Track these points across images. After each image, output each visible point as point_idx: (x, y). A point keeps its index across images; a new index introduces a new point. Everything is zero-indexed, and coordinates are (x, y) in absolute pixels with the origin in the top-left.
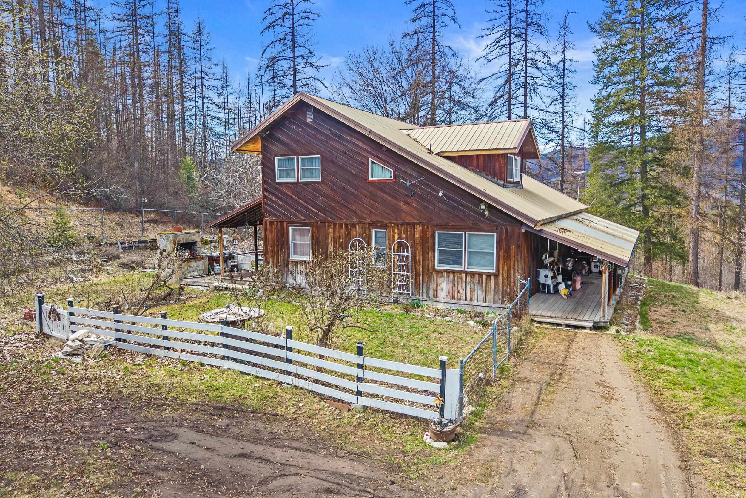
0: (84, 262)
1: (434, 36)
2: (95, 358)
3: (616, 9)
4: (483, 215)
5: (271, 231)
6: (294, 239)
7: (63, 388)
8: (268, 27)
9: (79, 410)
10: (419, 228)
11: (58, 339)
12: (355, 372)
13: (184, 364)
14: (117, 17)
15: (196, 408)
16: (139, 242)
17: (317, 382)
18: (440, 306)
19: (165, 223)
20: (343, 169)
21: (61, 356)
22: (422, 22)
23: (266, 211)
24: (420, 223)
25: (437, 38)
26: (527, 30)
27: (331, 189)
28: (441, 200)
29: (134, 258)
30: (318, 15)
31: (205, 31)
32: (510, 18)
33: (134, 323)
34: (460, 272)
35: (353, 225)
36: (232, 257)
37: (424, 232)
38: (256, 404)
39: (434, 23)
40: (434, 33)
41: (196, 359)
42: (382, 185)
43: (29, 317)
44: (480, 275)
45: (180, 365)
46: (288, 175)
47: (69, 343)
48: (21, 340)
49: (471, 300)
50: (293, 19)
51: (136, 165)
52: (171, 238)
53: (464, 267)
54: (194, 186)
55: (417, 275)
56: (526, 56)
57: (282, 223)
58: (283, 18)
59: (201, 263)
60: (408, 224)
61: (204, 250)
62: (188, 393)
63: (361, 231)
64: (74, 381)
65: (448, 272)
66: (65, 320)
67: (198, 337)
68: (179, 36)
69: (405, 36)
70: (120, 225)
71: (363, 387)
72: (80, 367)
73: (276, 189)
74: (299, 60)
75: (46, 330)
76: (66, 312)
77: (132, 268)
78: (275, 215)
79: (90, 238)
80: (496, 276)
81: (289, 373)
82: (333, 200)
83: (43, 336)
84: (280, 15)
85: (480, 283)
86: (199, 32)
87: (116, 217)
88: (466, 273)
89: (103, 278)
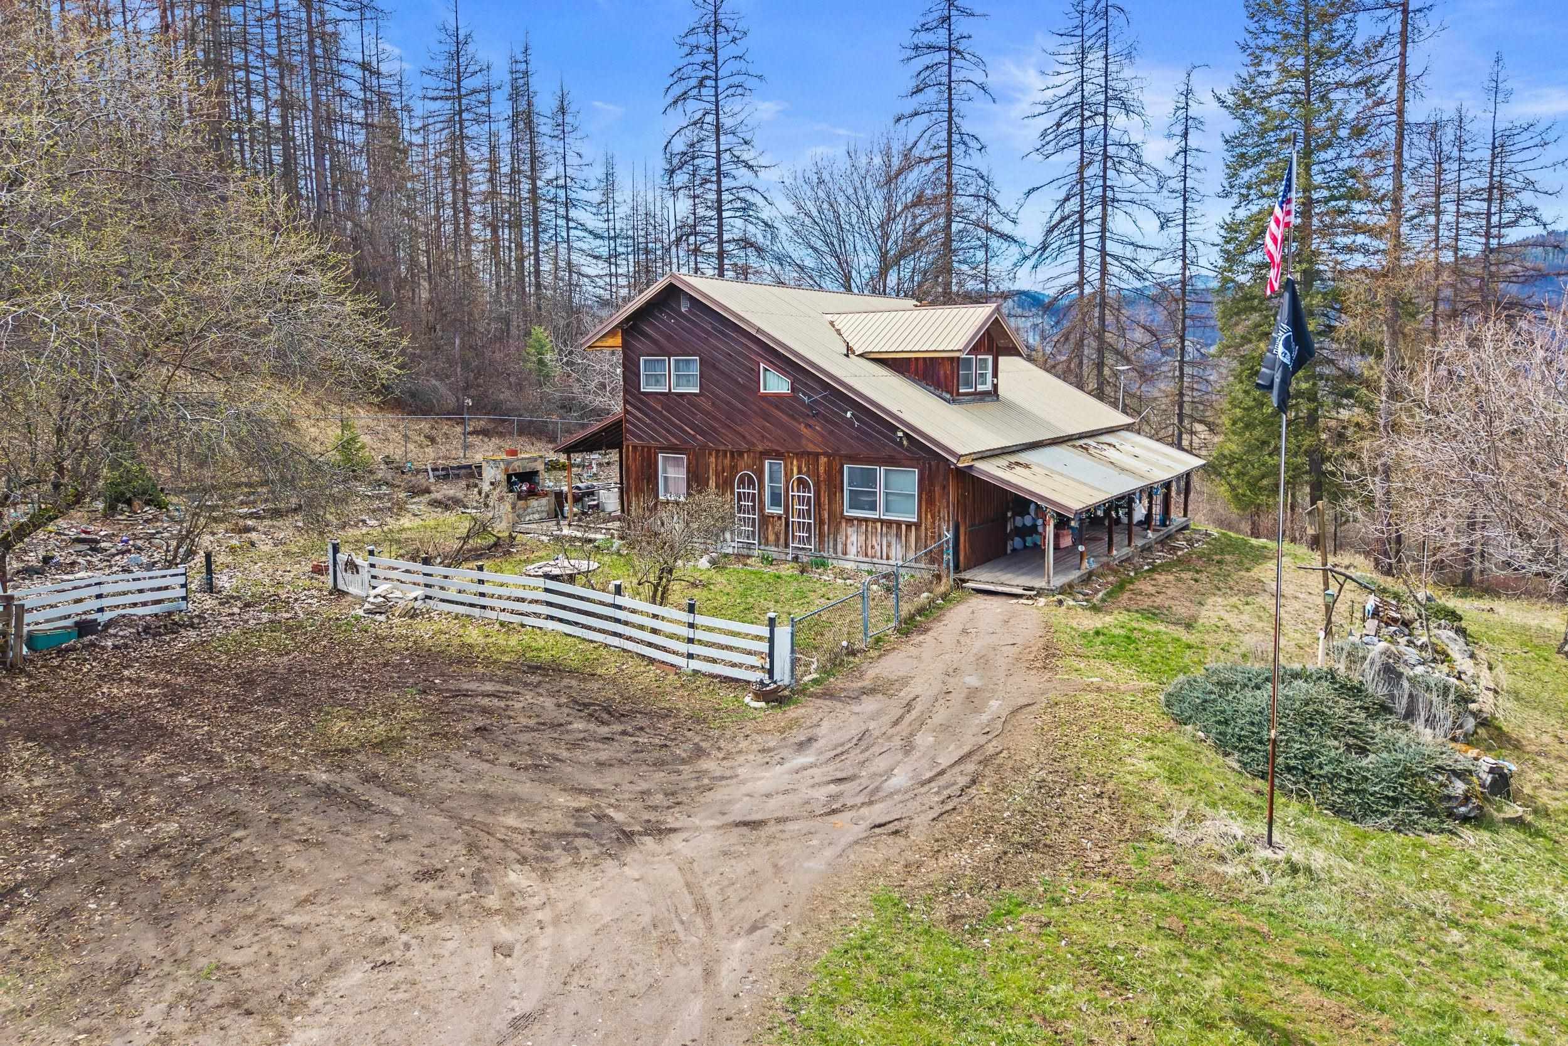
0: (379, 498)
1: (950, 119)
2: (400, 616)
3: (1261, 69)
4: (901, 444)
5: (635, 459)
6: (665, 471)
7: (367, 644)
8: (675, 102)
9: (386, 665)
10: (823, 460)
11: (355, 597)
12: (685, 632)
13: (502, 624)
14: (431, 94)
15: (508, 666)
16: (459, 468)
17: (650, 645)
18: (849, 566)
19: (501, 435)
20: (728, 377)
21: (361, 613)
22: (931, 94)
23: (628, 430)
24: (825, 454)
25: (956, 119)
26: (1106, 107)
27: (713, 404)
28: (849, 422)
29: (451, 493)
30: (760, 77)
31: (572, 108)
32: (1083, 82)
33: (446, 577)
34: (875, 521)
35: (741, 454)
36: (590, 493)
37: (829, 465)
38: (575, 664)
39: (950, 94)
40: (950, 111)
41: (516, 619)
42: (777, 400)
43: (318, 570)
44: (899, 524)
45: (497, 626)
46: (657, 382)
47: (371, 599)
48: (313, 597)
49: (888, 558)
50: (716, 87)
51: (457, 341)
52: (502, 465)
53: (879, 514)
54: (547, 376)
55: (821, 523)
56: (1105, 150)
57: (649, 448)
58: (701, 84)
59: (544, 501)
60: (809, 453)
61: (548, 482)
62: (504, 652)
63: (750, 462)
64: (379, 639)
65: (860, 520)
66: (365, 574)
67: (520, 593)
68: (529, 116)
69: (899, 120)
70: (433, 440)
71: (695, 649)
72: (383, 626)
73: (641, 401)
74: (726, 156)
75: (341, 586)
76: (366, 564)
77: (447, 508)
78: (640, 438)
79: (388, 461)
80: (918, 525)
81: (620, 635)
82: (715, 418)
83: (338, 593)
84: (693, 82)
85: (898, 536)
86: (563, 110)
87: (425, 426)
88: (882, 522)
89: (406, 522)
